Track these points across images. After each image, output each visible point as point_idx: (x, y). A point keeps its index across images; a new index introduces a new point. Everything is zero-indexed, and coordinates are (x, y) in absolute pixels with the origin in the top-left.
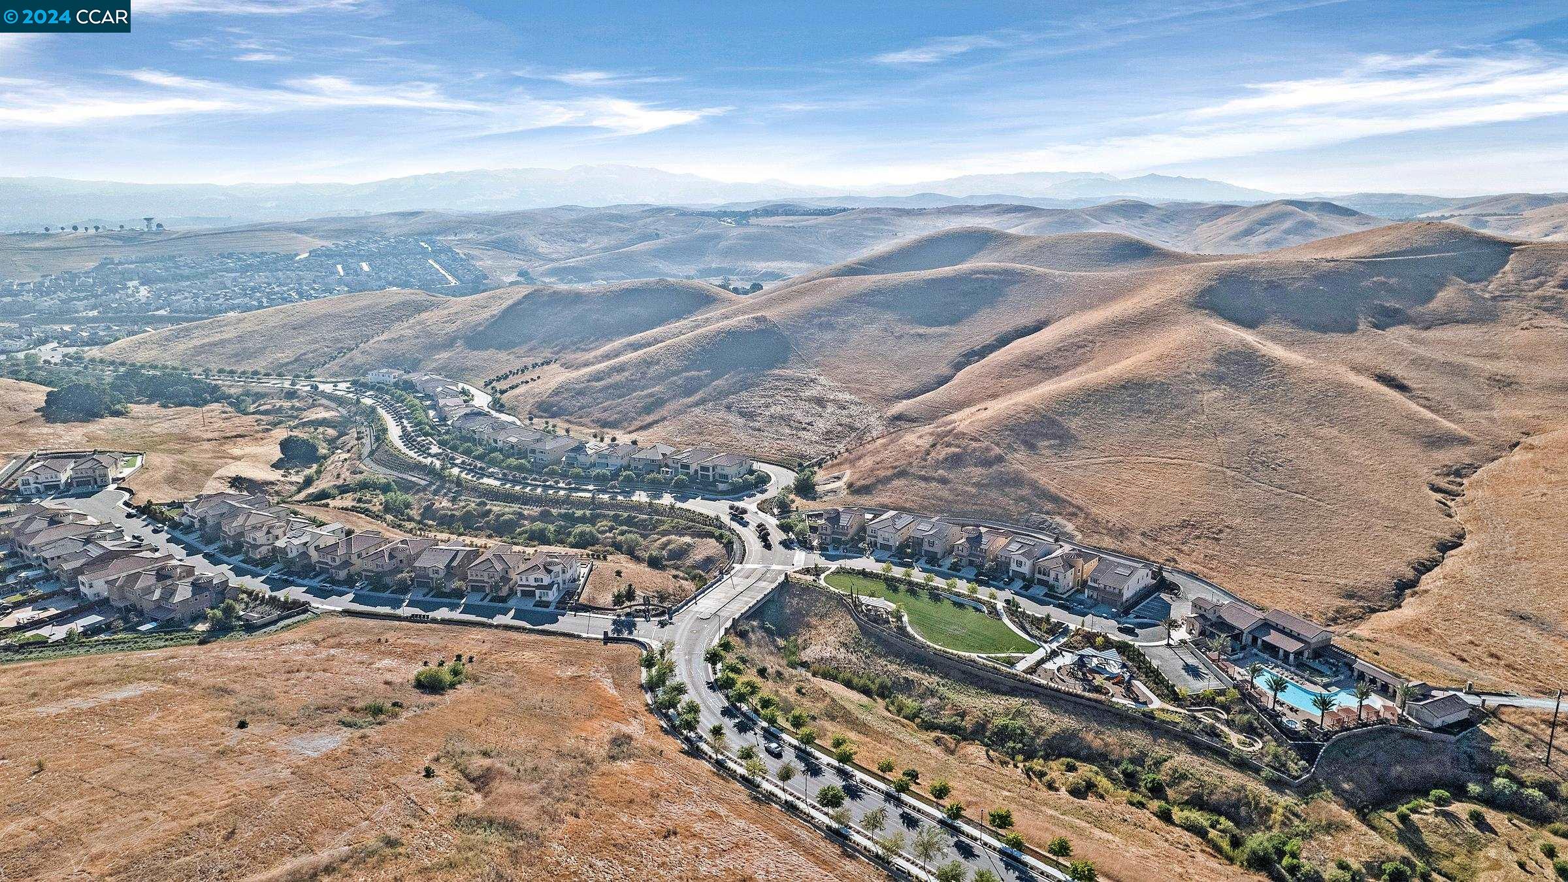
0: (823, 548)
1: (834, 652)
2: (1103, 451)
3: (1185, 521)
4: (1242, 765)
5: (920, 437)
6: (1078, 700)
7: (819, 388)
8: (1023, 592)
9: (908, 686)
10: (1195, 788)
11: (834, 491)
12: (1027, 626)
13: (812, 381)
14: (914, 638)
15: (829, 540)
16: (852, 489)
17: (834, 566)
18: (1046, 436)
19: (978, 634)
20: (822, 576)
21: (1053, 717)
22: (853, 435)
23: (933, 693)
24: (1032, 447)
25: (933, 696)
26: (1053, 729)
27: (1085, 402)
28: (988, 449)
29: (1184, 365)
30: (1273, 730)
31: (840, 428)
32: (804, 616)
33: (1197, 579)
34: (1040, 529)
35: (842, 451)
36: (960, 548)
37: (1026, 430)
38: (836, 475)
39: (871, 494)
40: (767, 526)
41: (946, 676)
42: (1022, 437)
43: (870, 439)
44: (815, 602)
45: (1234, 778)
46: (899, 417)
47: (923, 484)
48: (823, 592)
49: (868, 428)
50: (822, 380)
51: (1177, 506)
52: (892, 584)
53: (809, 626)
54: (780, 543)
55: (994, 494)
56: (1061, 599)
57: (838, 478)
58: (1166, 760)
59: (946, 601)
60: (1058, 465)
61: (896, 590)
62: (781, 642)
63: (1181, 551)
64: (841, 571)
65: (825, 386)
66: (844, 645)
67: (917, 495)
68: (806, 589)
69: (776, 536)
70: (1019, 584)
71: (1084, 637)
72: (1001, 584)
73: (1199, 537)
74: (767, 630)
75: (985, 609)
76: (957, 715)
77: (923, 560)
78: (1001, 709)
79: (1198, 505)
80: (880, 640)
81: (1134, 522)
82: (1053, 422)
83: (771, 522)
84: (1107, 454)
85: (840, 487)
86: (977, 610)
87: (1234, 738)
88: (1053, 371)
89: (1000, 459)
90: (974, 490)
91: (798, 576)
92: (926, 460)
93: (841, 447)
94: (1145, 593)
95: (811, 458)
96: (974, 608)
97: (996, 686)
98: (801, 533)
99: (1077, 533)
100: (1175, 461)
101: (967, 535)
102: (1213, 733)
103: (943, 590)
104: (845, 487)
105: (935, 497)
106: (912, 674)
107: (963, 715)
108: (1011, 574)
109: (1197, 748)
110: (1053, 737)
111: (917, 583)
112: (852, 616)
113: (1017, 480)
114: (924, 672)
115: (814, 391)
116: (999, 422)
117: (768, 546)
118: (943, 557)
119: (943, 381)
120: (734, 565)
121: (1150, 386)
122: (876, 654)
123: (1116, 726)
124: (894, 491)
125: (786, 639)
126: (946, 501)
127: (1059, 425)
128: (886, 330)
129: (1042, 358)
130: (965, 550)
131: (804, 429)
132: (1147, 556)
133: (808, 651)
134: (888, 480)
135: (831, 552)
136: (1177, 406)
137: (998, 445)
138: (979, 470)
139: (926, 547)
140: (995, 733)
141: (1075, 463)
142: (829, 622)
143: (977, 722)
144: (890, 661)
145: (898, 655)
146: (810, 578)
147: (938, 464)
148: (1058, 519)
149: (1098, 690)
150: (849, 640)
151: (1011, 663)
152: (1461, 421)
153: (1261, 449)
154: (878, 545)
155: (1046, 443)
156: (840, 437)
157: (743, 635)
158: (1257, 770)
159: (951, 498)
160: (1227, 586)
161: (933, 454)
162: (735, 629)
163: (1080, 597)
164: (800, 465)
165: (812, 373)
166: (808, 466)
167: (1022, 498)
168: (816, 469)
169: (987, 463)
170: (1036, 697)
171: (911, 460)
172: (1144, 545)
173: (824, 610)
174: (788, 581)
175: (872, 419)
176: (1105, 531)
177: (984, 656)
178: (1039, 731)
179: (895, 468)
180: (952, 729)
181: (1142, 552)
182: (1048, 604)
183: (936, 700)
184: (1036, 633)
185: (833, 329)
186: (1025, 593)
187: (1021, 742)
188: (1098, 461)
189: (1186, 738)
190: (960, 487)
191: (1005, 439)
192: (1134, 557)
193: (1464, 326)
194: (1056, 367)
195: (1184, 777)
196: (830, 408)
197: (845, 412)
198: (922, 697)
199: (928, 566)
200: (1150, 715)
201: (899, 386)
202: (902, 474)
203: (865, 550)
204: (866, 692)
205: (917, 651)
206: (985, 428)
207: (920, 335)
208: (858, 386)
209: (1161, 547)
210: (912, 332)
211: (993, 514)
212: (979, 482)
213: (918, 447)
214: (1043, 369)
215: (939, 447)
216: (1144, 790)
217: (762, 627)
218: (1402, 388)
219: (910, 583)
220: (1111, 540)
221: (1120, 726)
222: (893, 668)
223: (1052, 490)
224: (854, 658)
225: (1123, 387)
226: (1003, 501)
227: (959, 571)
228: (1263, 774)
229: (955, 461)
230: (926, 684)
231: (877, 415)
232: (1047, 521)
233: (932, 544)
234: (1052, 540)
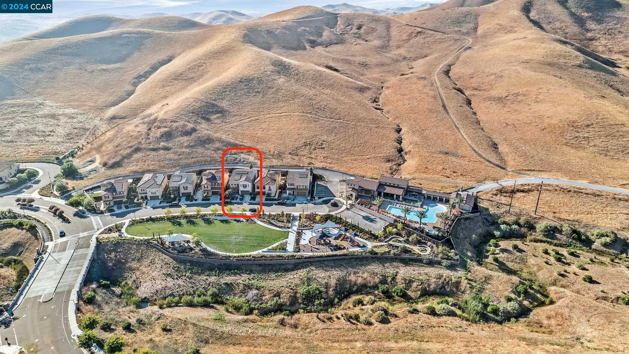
0: (110, 210)
1: (164, 283)
2: (246, 116)
3: (305, 142)
4: (431, 263)
5: (137, 126)
6: (335, 258)
7: (48, 108)
8: (252, 202)
9: (230, 287)
10: (420, 285)
11: (94, 170)
12: (272, 221)
13: (40, 104)
14: (217, 255)
15: (112, 204)
16: (107, 166)
17: (126, 221)
18: (213, 113)
19: (251, 236)
20: (123, 230)
21: (328, 274)
22: (88, 133)
23: (249, 287)
24: (208, 120)
25: (251, 289)
26: (333, 282)
27: (224, 92)
28: (185, 125)
29: (262, 68)
30: (427, 238)
31: (76, 131)
32: (124, 264)
33: (327, 170)
34: (235, 163)
35: (84, 144)
36: (206, 186)
37: (201, 111)
38: (89, 159)
39: (122, 166)
40: (59, 207)
41: (251, 272)
42: (200, 116)
43: (101, 133)
44: (128, 251)
45: (433, 272)
46: (114, 118)
47: (154, 153)
48: (131, 242)
49: (96, 128)
50: (48, 102)
51: (297, 136)
52: (174, 220)
53: (132, 269)
54: (75, 215)
55: (200, 150)
56: (275, 200)
57: (92, 161)
58: (396, 275)
59: (216, 222)
60: (227, 127)
61: (180, 224)
62: (118, 290)
63: (312, 158)
64: (133, 223)
65: (52, 106)
66: (169, 275)
67: (154, 161)
68: (117, 244)
69: (69, 212)
70: (248, 198)
71: (306, 218)
72: (238, 201)
73: (315, 149)
74: (105, 287)
75: (242, 219)
76: (275, 296)
77: (183, 199)
78: (297, 281)
79: (306, 134)
80: (194, 264)
81: (282, 148)
82: (214, 105)
83: (61, 203)
84: (248, 117)
85: (97, 167)
86: (238, 221)
87: (416, 249)
88: (191, 80)
89: (194, 130)
90: (188, 150)
91: (106, 236)
92: (149, 139)
93: (82, 142)
94: (312, 185)
95: (63, 153)
96: (235, 220)
97: (283, 267)
98: (89, 204)
99: (257, 161)
100: (282, 114)
101: (206, 177)
102: (406, 251)
103: (210, 215)
104: (101, 166)
105: (165, 159)
106: (229, 279)
107: (278, 295)
108: (240, 194)
109: (406, 262)
110: (336, 287)
111: (191, 216)
112: (163, 253)
113: (208, 140)
114: (235, 274)
115: (45, 111)
116: (183, 109)
117: (66, 220)
118: (194, 194)
119: (130, 94)
120: (46, 244)
121: (253, 79)
122: (195, 274)
123: (361, 265)
124: (137, 161)
125: (119, 286)
126: (174, 160)
127: (217, 106)
128: (80, 69)
129: (182, 74)
130: (209, 187)
131: (49, 135)
132: (298, 164)
133: (142, 289)
134: (129, 156)
135: (117, 211)
136: (270, 88)
137: (189, 122)
138: (185, 138)
139: (182, 191)
140: (304, 299)
141: (235, 124)
142: (146, 262)
143: (290, 296)
144: (208, 276)
145: (211, 270)
146: (115, 235)
147: (159, 139)
148: (242, 156)
149: (338, 248)
150: (170, 271)
151: (283, 248)
152: (361, 81)
153: (314, 102)
154: (149, 198)
155: (215, 116)
156: (79, 136)
157: (91, 301)
158: (439, 263)
159: (176, 157)
160: (342, 170)
161: (151, 134)
162: (82, 299)
163: (284, 195)
164: (57, 159)
165: (39, 100)
166: (64, 158)
167: (218, 149)
168: (70, 159)
169: (188, 133)
170: (312, 265)
171: (139, 140)
172: (294, 159)
173: (138, 255)
174: (100, 243)
175: (97, 122)
176: (270, 157)
177: (265, 249)
178: (327, 286)
179: (131, 147)
180: (279, 309)
181: (295, 163)
182: (271, 205)
183: (255, 292)
184: (280, 224)
185: (42, 71)
186: (254, 202)
187: (322, 298)
188: (247, 120)
189: (397, 259)
190: (179, 150)
191: (191, 118)
192: (292, 166)
193: (337, 45)
194: (192, 78)
195: (411, 281)
196: (63, 120)
197: (74, 120)
198: (244, 292)
199: (189, 203)
200: (372, 252)
201: (104, 100)
202: (137, 150)
203: (141, 203)
204: (206, 305)
205: (223, 262)
206: (176, 114)
207: (104, 70)
208: (76, 103)
209: (302, 158)
210: (99, 68)
211: (206, 161)
212: (189, 145)
213: (139, 132)
214: (186, 80)
215: (153, 130)
216: (399, 298)
217: (100, 286)
218: (336, 70)
219: (186, 217)
220: (276, 161)
221: (363, 265)
222: (213, 279)
223: (232, 141)
224: (180, 282)
225: (240, 82)
226: (208, 152)
227: (209, 200)
228: (444, 264)
229: (168, 136)
230: (241, 282)
231: (99, 118)
232: (237, 158)
233: (186, 188)
234: (248, 168)
